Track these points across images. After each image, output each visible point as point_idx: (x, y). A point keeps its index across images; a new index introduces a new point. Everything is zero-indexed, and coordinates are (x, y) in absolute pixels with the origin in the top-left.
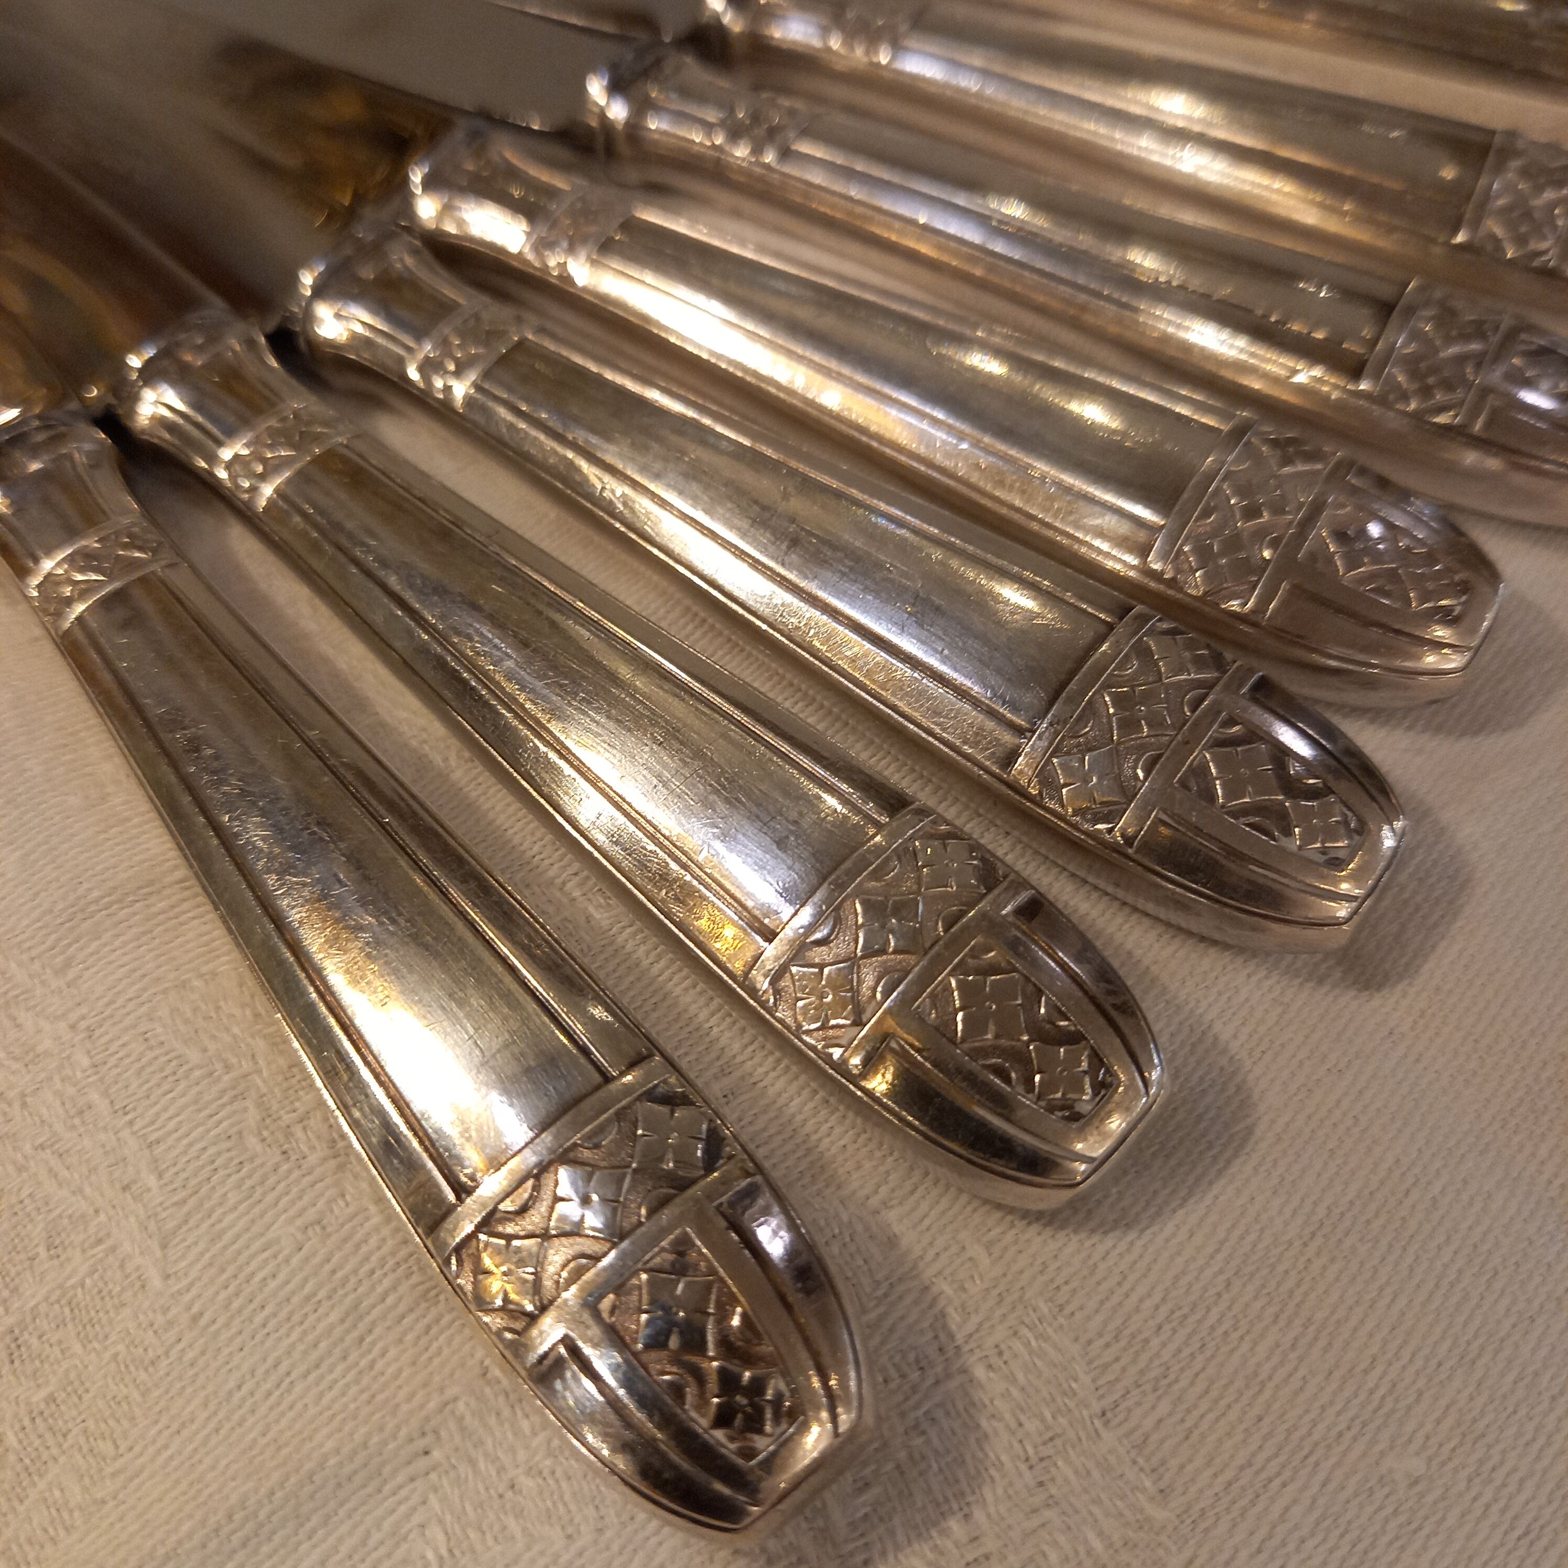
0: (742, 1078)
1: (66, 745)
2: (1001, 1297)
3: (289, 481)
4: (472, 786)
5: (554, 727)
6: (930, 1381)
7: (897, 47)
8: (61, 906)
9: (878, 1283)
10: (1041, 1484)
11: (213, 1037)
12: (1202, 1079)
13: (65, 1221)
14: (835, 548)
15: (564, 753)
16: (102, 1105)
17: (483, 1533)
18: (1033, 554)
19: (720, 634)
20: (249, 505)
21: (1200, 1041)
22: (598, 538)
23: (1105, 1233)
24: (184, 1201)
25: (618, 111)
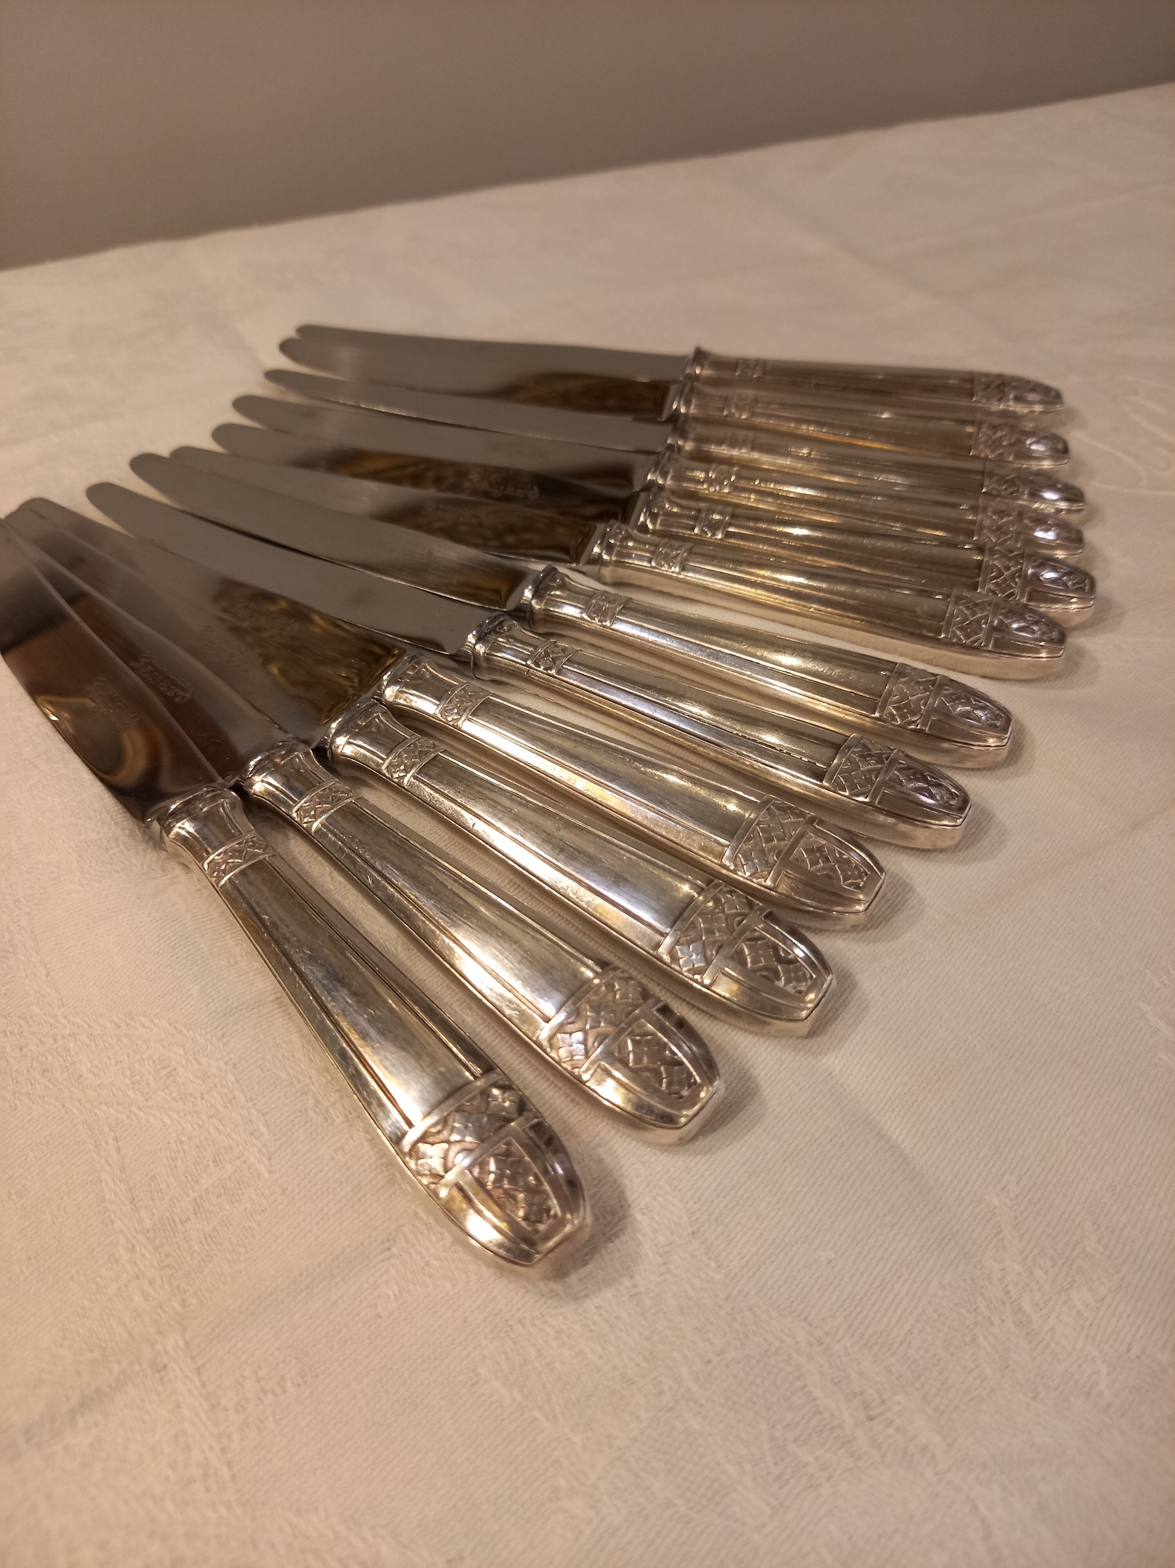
0: (534, 1091)
1: (217, 939)
2: (648, 1184)
3: (327, 819)
4: (408, 960)
5: (452, 930)
6: (616, 1220)
7: (614, 619)
8: (220, 1009)
9: (594, 1179)
10: (665, 1263)
11: (292, 1068)
12: (743, 1093)
13: (222, 1151)
14: (580, 852)
15: (456, 941)
16: (242, 1098)
17: (415, 1284)
18: (679, 861)
19: (527, 891)
20: (308, 830)
21: (743, 1076)
22: (469, 847)
23: (696, 1156)
24: (279, 1139)
25: (481, 649)
